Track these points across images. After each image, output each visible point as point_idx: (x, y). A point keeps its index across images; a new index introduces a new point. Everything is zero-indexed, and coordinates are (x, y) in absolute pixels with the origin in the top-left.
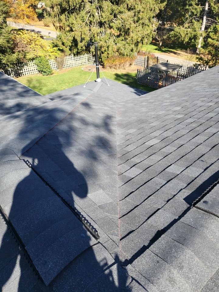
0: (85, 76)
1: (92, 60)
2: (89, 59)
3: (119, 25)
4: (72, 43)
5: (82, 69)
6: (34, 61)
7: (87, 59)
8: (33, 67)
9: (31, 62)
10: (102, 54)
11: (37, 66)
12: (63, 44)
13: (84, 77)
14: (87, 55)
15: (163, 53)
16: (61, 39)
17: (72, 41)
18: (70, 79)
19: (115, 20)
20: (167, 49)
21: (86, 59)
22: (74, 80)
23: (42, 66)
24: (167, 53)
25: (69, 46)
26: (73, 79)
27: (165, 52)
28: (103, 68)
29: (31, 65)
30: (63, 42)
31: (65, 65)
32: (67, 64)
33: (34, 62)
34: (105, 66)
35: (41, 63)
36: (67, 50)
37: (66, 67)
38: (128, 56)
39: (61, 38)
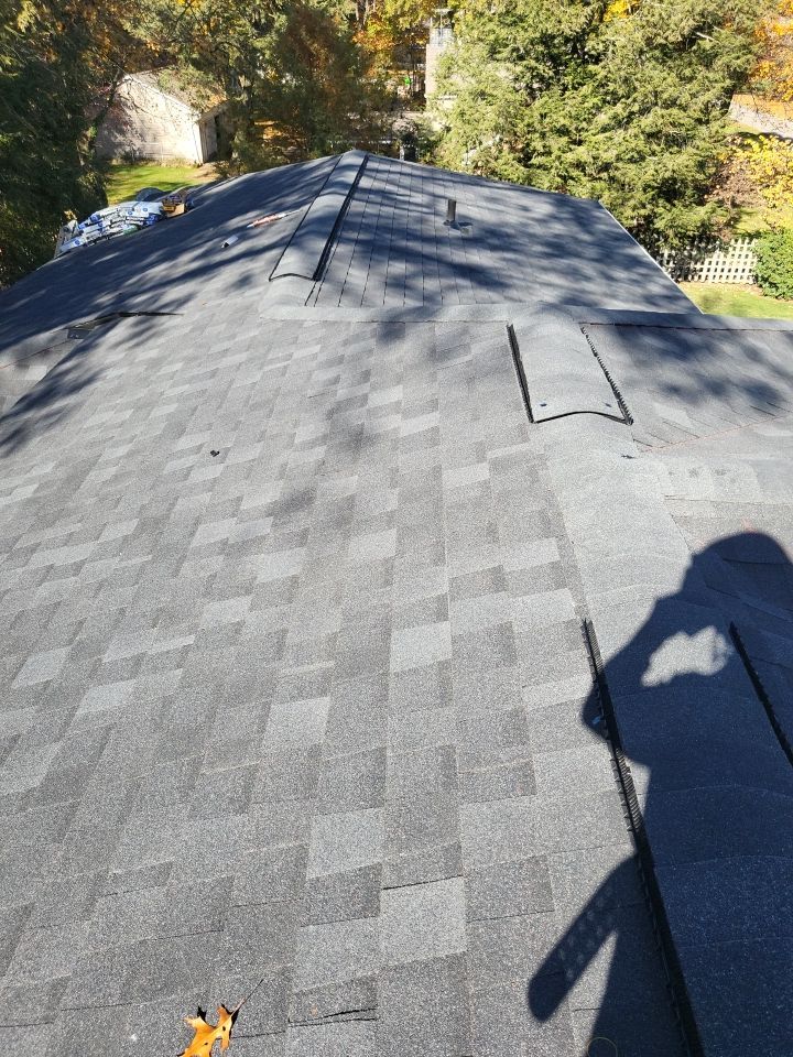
6: (755, 241)
9: (743, 243)
11: (756, 260)
23: (772, 264)
29: (737, 252)
33: (752, 245)
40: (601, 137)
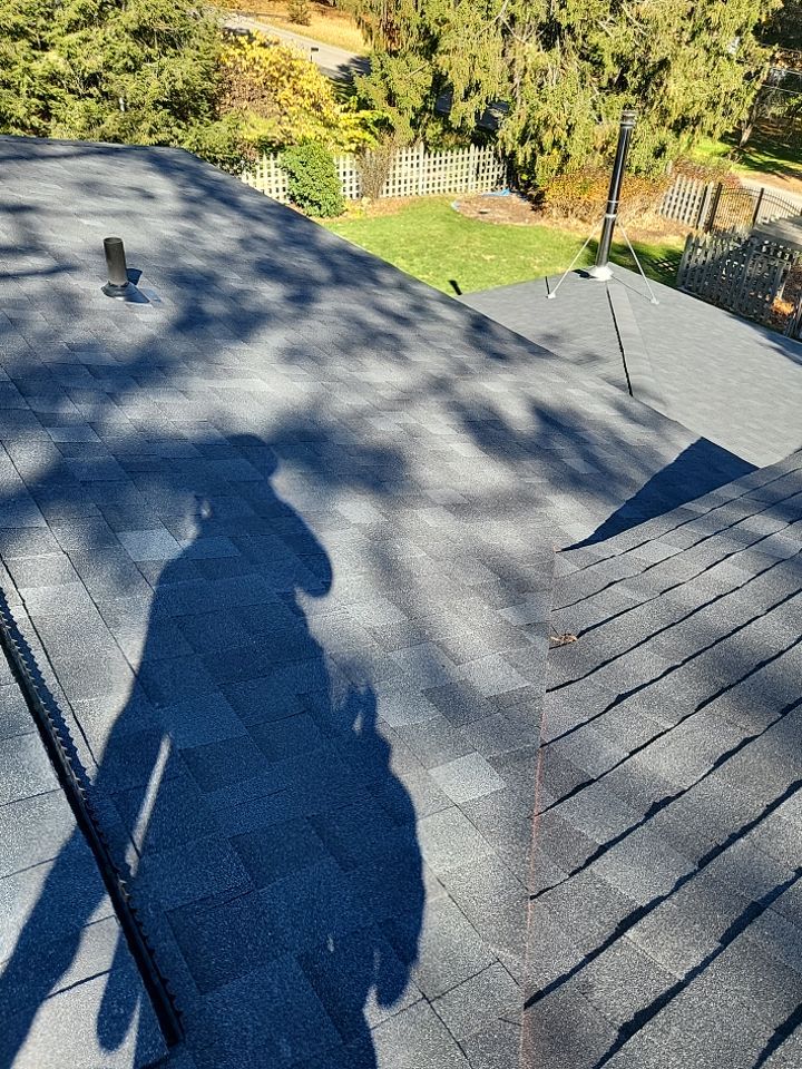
0: (470, 238)
1: (491, 173)
2: (481, 168)
3: (624, 44)
4: (425, 98)
5: (453, 205)
6: (280, 155)
7: (473, 169)
8: (273, 178)
9: (268, 159)
10: (539, 155)
11: (286, 177)
12: (391, 99)
13: (465, 238)
14: (477, 153)
15: (758, 173)
16: (388, 79)
17: (428, 92)
18: (412, 242)
19: (611, 21)
20: (767, 159)
21: (471, 166)
22: (427, 248)
23: (307, 180)
24: (775, 177)
25: (414, 109)
26: (421, 241)
27: (761, 168)
28: (533, 209)
29: (265, 171)
30: (395, 90)
31: (391, 184)
32: (397, 179)
33: (279, 160)
34: (547, 205)
35: (308, 168)
36: (402, 124)
37: (391, 191)
38: (642, 175)
39: (386, 75)
40: (73, 38)
